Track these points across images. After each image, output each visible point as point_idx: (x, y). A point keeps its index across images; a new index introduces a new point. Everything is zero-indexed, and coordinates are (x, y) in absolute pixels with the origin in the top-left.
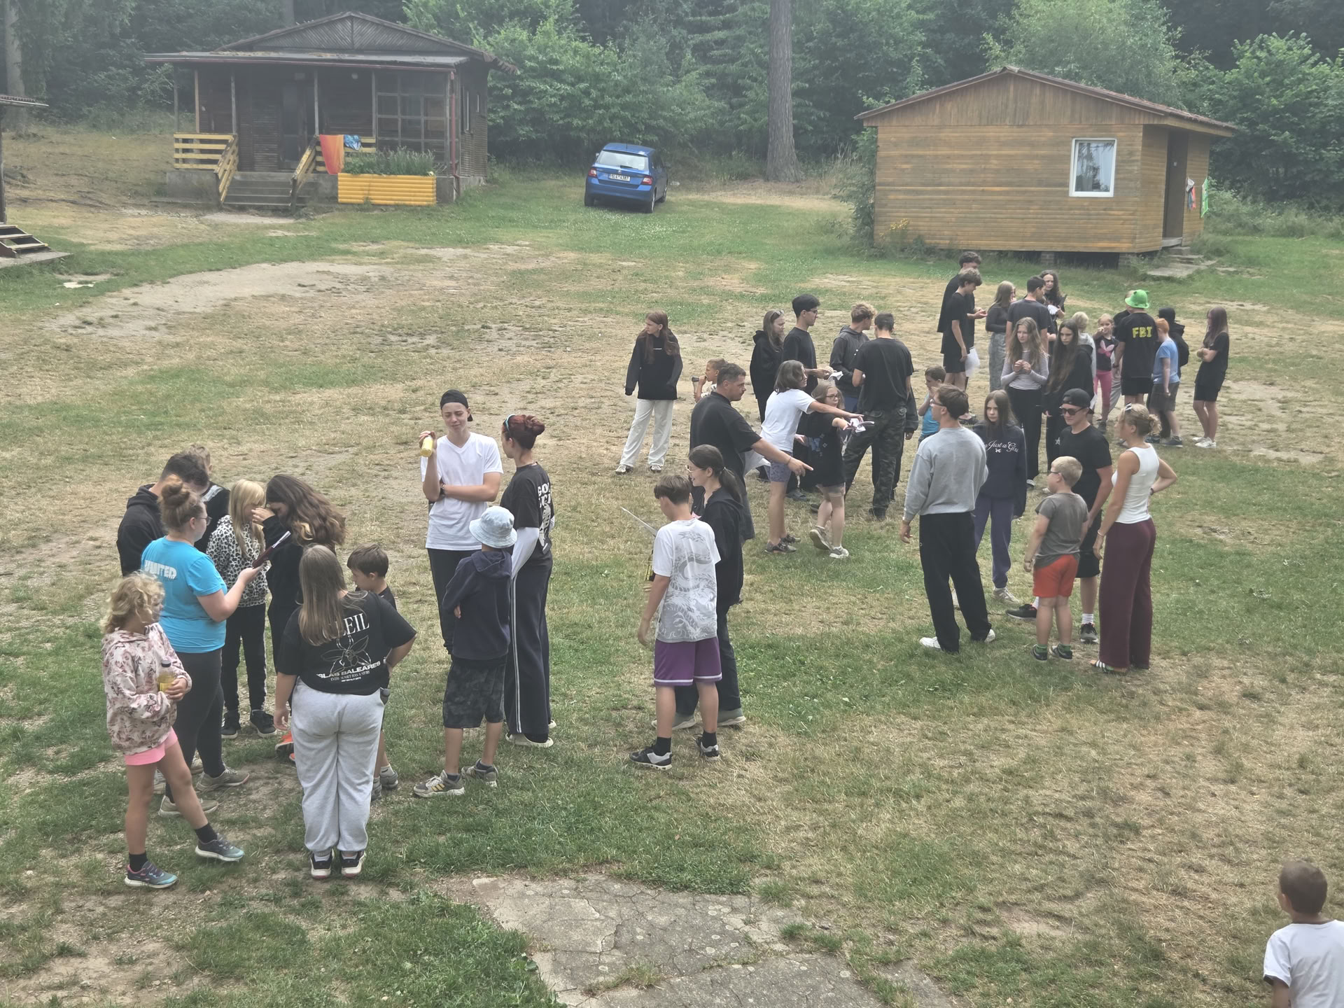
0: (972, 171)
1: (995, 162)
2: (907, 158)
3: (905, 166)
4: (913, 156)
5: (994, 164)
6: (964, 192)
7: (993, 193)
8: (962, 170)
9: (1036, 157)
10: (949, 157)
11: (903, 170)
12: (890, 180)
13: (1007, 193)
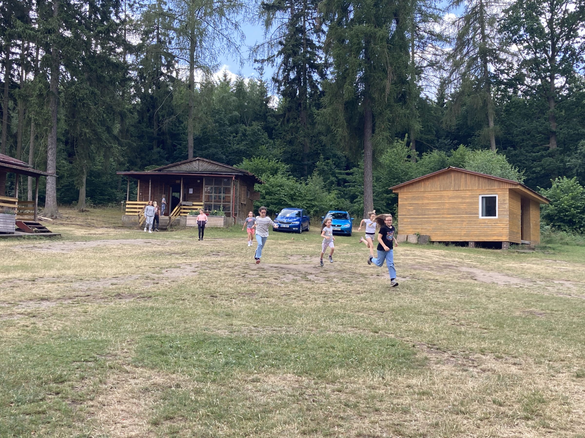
0: (438, 209)
2: (411, 205)
3: (410, 208)
4: (413, 204)
5: (447, 206)
6: (435, 218)
7: (447, 218)
8: (434, 209)
9: (464, 203)
10: (428, 204)
12: (404, 213)
13: (453, 218)
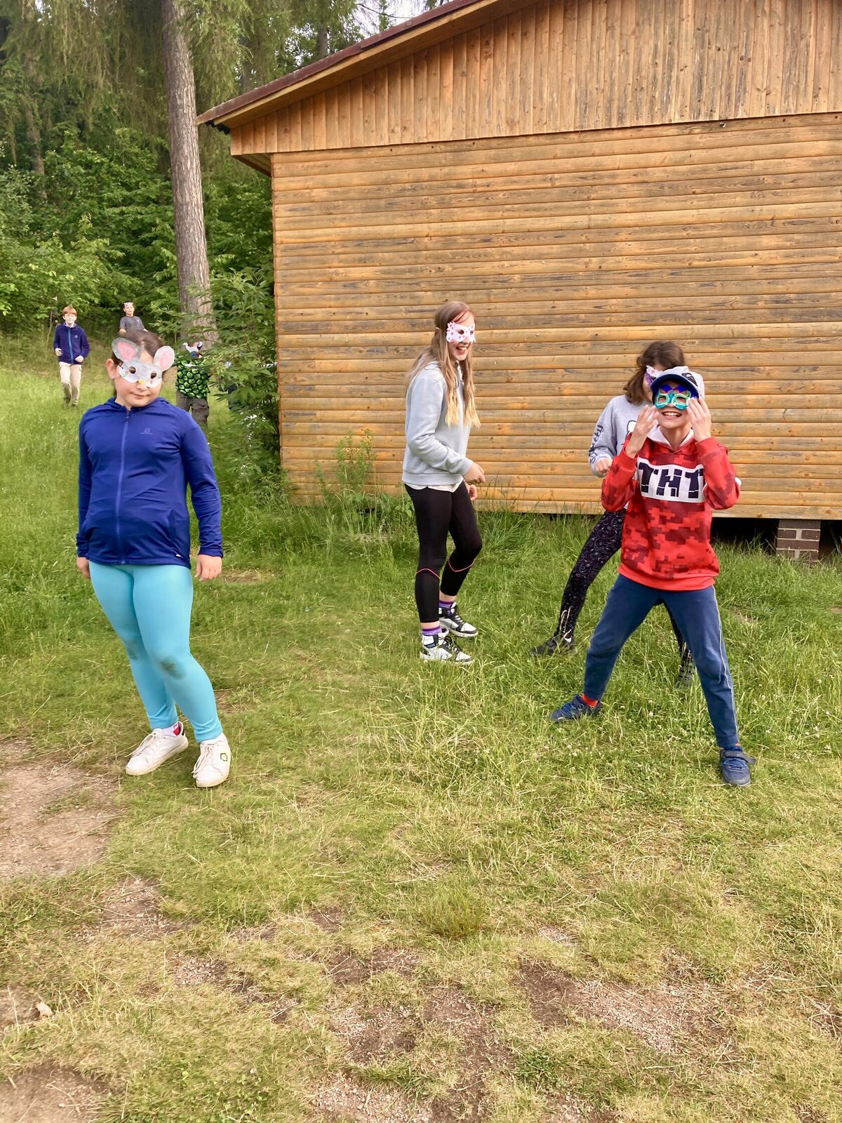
0: (559, 279)
1: (635, 247)
2: (365, 248)
3: (356, 273)
4: (378, 241)
5: (629, 256)
6: (535, 345)
8: (529, 277)
9: (768, 225)
10: (487, 239)
11: (352, 284)
12: (320, 314)
